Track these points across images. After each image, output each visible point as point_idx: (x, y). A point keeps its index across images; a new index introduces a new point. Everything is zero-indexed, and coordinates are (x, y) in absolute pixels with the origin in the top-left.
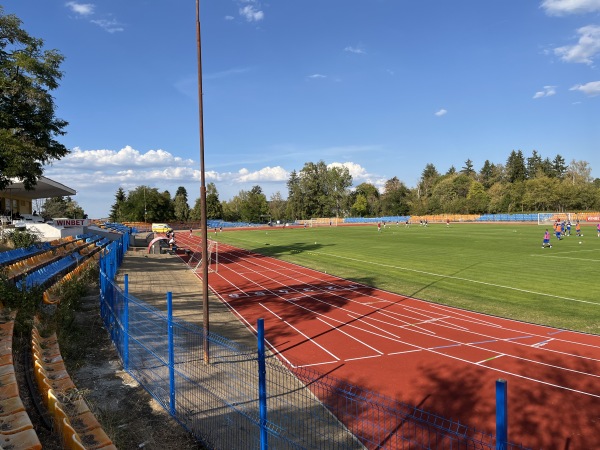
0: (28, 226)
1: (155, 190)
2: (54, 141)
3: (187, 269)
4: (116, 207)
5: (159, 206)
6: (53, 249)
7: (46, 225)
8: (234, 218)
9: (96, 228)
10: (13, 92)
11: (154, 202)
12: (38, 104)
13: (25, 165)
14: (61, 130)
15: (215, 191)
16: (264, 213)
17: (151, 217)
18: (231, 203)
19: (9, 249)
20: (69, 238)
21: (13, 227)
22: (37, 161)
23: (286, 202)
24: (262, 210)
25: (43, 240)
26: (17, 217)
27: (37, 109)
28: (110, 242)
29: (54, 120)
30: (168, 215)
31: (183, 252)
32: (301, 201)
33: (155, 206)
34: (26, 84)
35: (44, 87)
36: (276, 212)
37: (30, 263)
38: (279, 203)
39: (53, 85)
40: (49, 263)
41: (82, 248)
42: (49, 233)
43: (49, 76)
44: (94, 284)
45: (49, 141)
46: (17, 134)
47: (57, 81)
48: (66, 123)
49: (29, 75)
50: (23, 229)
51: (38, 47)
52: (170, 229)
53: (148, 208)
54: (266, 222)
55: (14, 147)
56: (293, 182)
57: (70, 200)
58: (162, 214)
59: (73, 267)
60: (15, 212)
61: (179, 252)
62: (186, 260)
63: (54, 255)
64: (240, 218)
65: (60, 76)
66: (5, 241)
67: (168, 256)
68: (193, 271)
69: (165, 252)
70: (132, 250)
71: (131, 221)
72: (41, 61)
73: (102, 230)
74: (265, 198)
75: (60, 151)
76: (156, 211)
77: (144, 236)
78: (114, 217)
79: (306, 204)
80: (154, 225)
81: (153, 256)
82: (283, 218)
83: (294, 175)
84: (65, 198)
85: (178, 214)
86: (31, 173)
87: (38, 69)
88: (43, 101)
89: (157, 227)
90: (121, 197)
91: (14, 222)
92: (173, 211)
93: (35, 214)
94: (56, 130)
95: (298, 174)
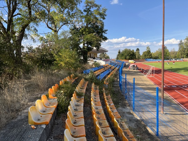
0: (97, 61)
1: (130, 50)
2: (104, 36)
3: (143, 75)
4: (118, 55)
5: (131, 54)
6: (104, 68)
7: (101, 61)
8: (156, 58)
9: (113, 62)
10: (94, 22)
11: (130, 53)
12: (100, 25)
13: (97, 43)
14: (106, 32)
15: (149, 49)
16: (168, 56)
17: (128, 58)
18: (155, 53)
19: (94, 67)
20: (107, 65)
21: (93, 61)
22: (100, 42)
23: (177, 52)
24: (167, 55)
25: (101, 65)
26: (94, 58)
27: (100, 27)
28: (118, 66)
29: (104, 30)
30: (134, 57)
31: (140, 69)
32: (184, 51)
33: (130, 54)
34: (97, 19)
35: (102, 19)
36: (172, 56)
37: (99, 72)
38: (174, 53)
39: (104, 19)
40: (103, 72)
41: (111, 67)
42: (102, 63)
43: (103, 16)
44: (116, 79)
45: (103, 36)
46: (95, 35)
47: (105, 17)
48: (107, 30)
49: (98, 17)
50: (96, 62)
51: (100, 7)
52: (134, 62)
53: (128, 55)
54: (168, 59)
55: (94, 38)
56: (181, 44)
57: (106, 53)
58: (132, 57)
59: (109, 73)
60: (94, 57)
61: (139, 69)
62: (142, 72)
63: (105, 69)
64: (158, 58)
65: (106, 16)
66: (93, 65)
67: (135, 70)
68: (145, 76)
69: (134, 69)
70: (124, 68)
71: (123, 59)
72: (101, 12)
73: (115, 62)
74: (168, 51)
75: (105, 39)
76: (130, 56)
77: (127, 64)
78: (117, 58)
79: (186, 52)
80: (129, 60)
81: (131, 70)
82: (176, 58)
83: (181, 41)
84: (105, 53)
85: (137, 57)
86: (98, 46)
87: (100, 14)
88: (101, 24)
89: (130, 61)
90: (119, 52)
91: (94, 60)
92: (135, 56)
93: (98, 58)
94: (104, 32)
95: (183, 41)
